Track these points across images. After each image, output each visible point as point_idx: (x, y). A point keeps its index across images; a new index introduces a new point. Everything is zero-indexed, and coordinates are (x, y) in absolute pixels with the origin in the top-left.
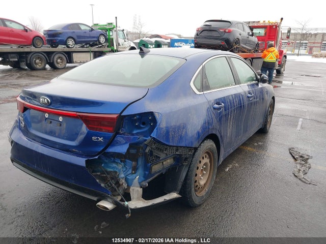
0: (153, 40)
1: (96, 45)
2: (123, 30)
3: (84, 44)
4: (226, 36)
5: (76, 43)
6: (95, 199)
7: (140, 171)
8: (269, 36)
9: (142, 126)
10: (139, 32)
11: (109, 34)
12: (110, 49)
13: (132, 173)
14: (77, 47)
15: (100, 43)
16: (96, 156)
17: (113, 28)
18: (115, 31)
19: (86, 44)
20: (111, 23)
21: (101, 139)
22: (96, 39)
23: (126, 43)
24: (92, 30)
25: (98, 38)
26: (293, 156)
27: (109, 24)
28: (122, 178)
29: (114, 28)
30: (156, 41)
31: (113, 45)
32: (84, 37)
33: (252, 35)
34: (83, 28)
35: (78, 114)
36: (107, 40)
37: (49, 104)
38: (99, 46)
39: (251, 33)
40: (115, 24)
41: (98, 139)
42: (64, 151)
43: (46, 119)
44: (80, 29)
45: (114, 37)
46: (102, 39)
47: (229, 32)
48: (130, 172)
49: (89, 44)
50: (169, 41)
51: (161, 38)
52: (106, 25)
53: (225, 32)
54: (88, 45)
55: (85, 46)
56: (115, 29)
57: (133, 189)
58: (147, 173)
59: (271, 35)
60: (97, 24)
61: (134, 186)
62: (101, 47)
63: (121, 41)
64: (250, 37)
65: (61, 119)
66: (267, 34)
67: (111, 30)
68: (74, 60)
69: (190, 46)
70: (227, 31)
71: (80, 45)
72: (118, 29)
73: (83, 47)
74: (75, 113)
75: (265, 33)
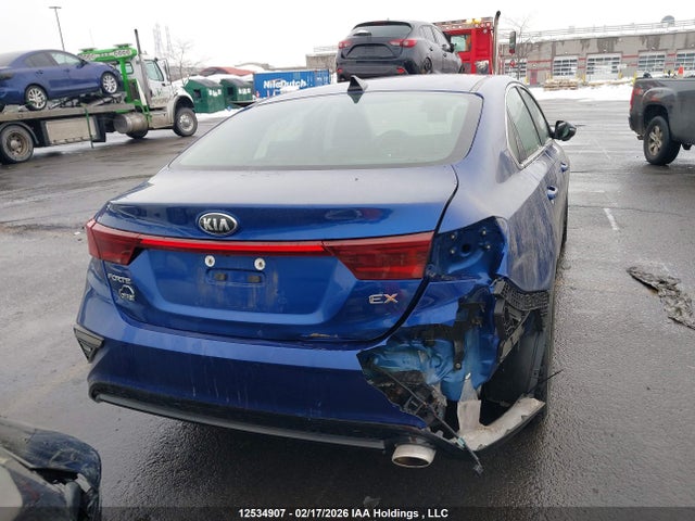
0: (217, 78)
1: (96, 98)
2: (156, 60)
3: (65, 99)
4: (405, 55)
5: (49, 97)
6: (380, 445)
7: (471, 361)
8: (477, 50)
9: (464, 255)
10: (179, 65)
11: (124, 69)
12: (131, 106)
13: (455, 369)
14: (53, 108)
15: (106, 94)
16: (381, 339)
17: (132, 57)
18: (137, 63)
19: (71, 99)
20: (127, 46)
21: (391, 298)
22: (96, 85)
23: (165, 89)
24: (83, 63)
25: (101, 81)
26: (645, 284)
27: (120, 47)
28: (435, 384)
29: (134, 55)
30: (223, 81)
31: (138, 97)
32: (67, 82)
33: (452, 50)
34: (60, 59)
35: (326, 244)
36: (121, 85)
37: (233, 232)
38: (107, 100)
39: (448, 46)
40: (135, 47)
41: (385, 298)
42: (281, 341)
43: (210, 269)
44: (53, 62)
45: (137, 76)
46: (110, 85)
47: (411, 45)
48: (450, 366)
49: (78, 97)
50: (250, 78)
51: (227, 73)
52: (114, 50)
53: (402, 45)
54: (75, 101)
55: (69, 104)
56: (137, 58)
57: (465, 407)
58: (489, 362)
59: (481, 47)
60: (91, 50)
61: (466, 399)
62: (109, 103)
63: (154, 85)
64: (448, 54)
65: (259, 264)
66: (473, 48)
67: (127, 60)
68: (51, 139)
69: (298, 87)
70: (406, 44)
71: (57, 102)
72: (144, 57)
73: (63, 105)
74: (320, 243)
75: (469, 47)
